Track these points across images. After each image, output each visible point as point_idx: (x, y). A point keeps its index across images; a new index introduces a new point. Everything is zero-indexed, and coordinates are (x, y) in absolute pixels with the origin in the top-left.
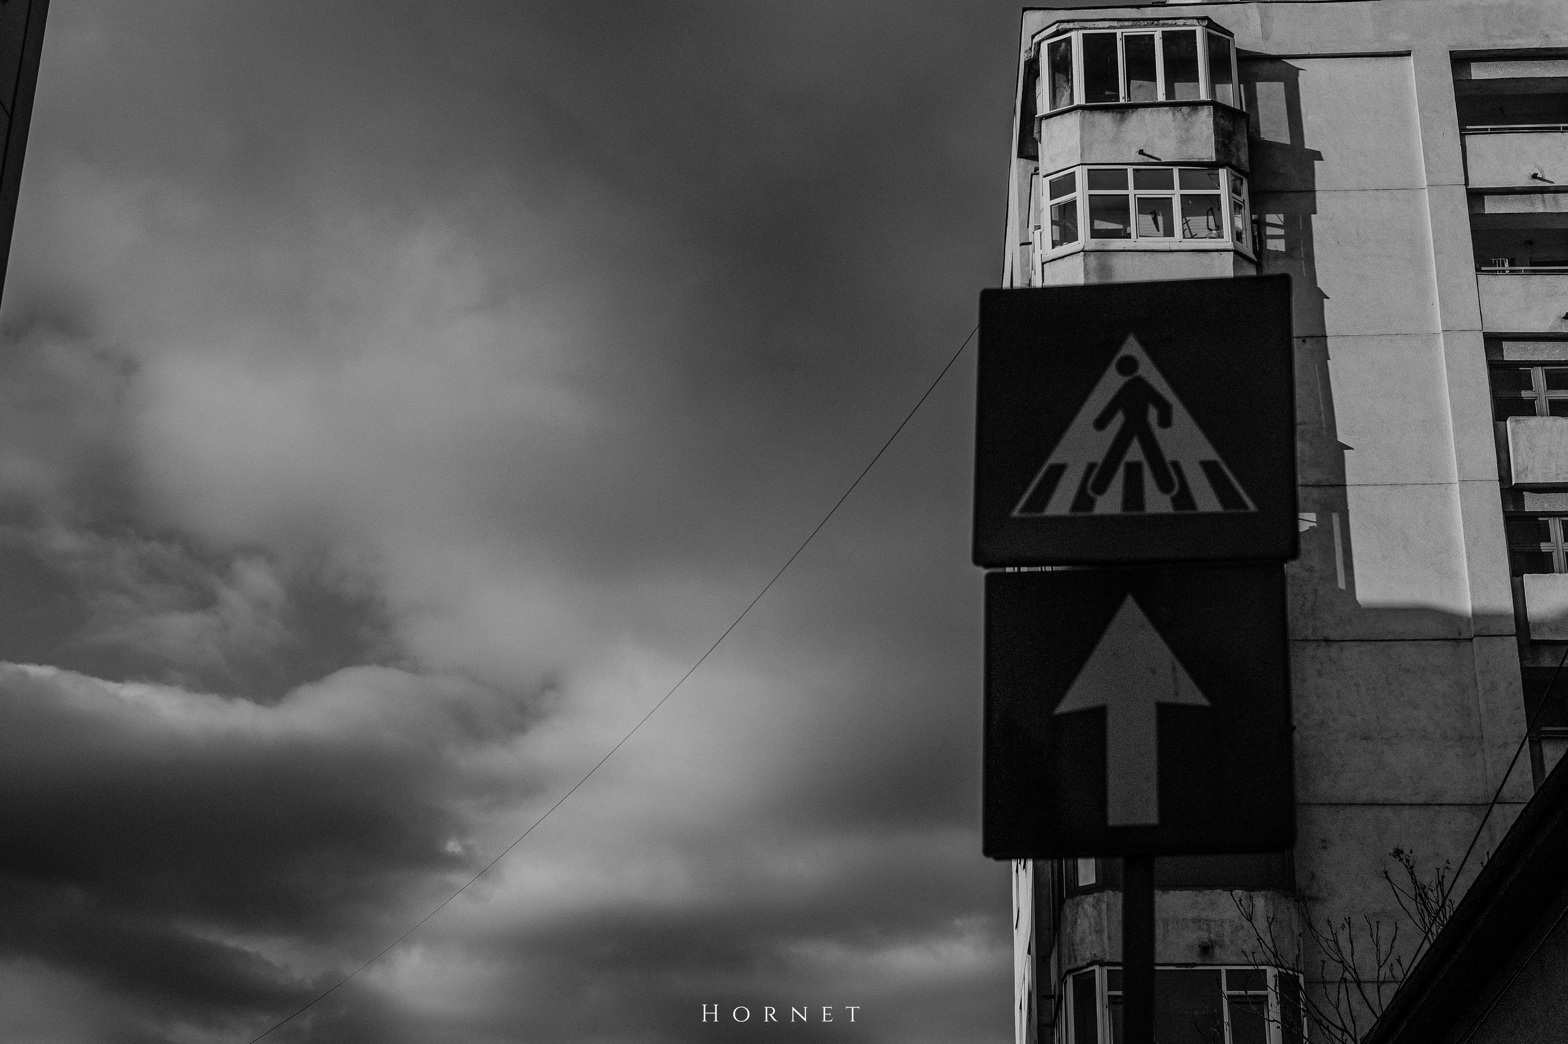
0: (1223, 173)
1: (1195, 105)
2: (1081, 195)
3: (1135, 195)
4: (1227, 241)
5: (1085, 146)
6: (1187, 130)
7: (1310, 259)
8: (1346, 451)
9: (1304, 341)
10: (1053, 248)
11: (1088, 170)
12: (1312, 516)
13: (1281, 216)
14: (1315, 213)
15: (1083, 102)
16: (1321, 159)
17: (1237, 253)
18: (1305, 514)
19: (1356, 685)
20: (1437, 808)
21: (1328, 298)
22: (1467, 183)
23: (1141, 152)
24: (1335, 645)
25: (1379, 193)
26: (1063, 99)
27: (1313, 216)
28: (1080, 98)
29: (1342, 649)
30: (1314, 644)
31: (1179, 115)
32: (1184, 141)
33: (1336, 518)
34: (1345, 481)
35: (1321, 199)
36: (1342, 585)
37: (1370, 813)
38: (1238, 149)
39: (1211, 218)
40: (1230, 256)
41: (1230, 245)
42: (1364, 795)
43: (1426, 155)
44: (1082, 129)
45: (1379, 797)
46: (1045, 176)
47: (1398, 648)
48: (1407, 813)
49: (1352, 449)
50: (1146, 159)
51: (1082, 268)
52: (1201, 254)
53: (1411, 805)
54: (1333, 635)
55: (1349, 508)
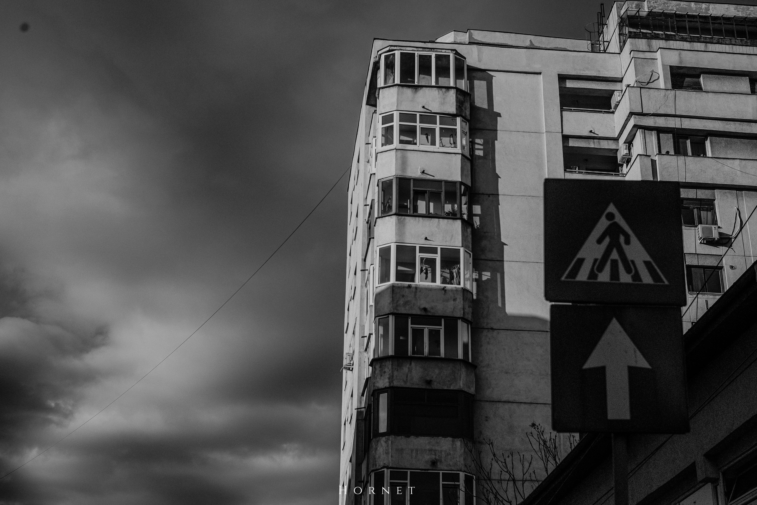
0: (458, 119)
1: (448, 88)
2: (396, 124)
3: (420, 126)
4: (459, 150)
5: (399, 102)
6: (444, 99)
7: (493, 160)
8: (505, 246)
9: (489, 196)
10: (382, 146)
11: (400, 113)
12: (489, 274)
13: (482, 140)
14: (497, 140)
15: (399, 83)
16: (500, 116)
17: (463, 155)
18: (484, 272)
19: (504, 349)
20: (535, 405)
21: (500, 178)
22: (562, 132)
23: (423, 107)
24: (496, 331)
25: (525, 134)
26: (390, 80)
27: (496, 141)
28: (397, 81)
29: (498, 333)
30: (487, 330)
31: (441, 92)
32: (443, 104)
33: (499, 275)
34: (503, 259)
35: (500, 134)
36: (500, 305)
37: (507, 406)
38: (465, 109)
39: (452, 139)
40: (460, 156)
41: (460, 152)
42: (504, 398)
43: (546, 119)
44: (398, 94)
45: (511, 399)
46: (380, 114)
47: (523, 334)
48: (523, 406)
49: (507, 245)
50: (425, 110)
51: (395, 157)
52: (447, 154)
53: (525, 403)
54: (495, 327)
55: (505, 271)
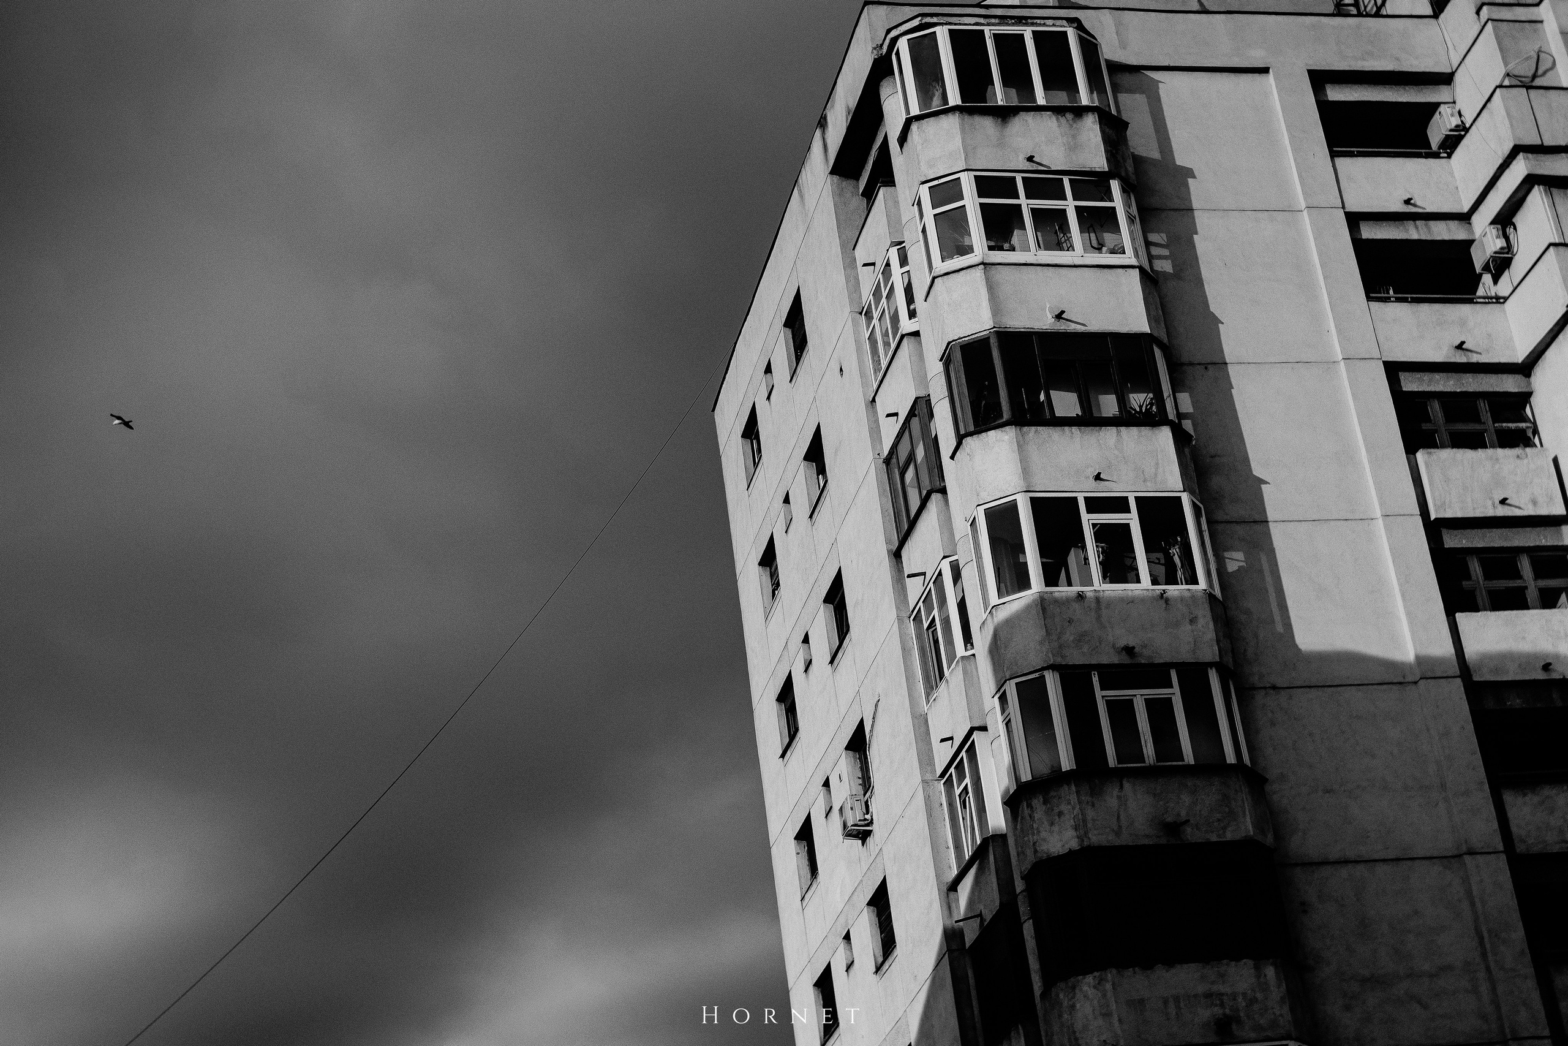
0: (1115, 186)
1: (1080, 112)
2: (971, 202)
3: (1028, 204)
4: (1129, 258)
5: (968, 151)
6: (1074, 137)
7: (1199, 282)
8: (1263, 486)
9: (1206, 368)
12: (1240, 555)
13: (1164, 236)
14: (1196, 233)
15: (959, 102)
16: (1194, 177)
17: (1141, 269)
18: (1230, 553)
19: (1310, 734)
20: (1409, 863)
21: (1223, 323)
22: (1343, 207)
23: (1030, 159)
24: (1282, 692)
25: (1260, 214)
26: (935, 99)
27: (1195, 236)
28: (954, 98)
29: (1290, 698)
30: (1263, 692)
31: (1063, 120)
32: (1073, 147)
33: (1264, 559)
34: (1267, 518)
35: (1201, 219)
36: (1280, 628)
37: (1344, 872)
38: (1125, 161)
39: (1093, 235)
40: (1136, 273)
41: (1133, 261)
42: (1334, 854)
43: (1300, 176)
44: (963, 131)
45: (1351, 854)
46: (923, 183)
47: (1348, 693)
48: (1381, 869)
49: (1269, 483)
50: (1035, 167)
51: (984, 282)
52: (1106, 270)
53: (1384, 860)
54: (1280, 682)
55: (1275, 546)
